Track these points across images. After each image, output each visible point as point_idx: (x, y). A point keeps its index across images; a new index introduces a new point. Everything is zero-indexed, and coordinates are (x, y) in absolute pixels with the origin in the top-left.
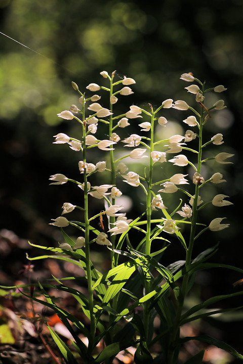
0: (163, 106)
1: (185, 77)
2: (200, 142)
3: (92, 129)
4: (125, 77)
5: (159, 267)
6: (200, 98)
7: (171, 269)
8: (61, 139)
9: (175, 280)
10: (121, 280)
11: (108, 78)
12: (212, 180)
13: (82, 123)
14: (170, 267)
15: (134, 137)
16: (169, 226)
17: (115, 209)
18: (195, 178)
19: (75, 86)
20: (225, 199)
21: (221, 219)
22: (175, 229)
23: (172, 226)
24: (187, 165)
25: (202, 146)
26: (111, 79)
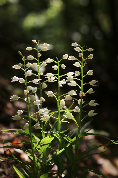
0: (63, 58)
1: (73, 45)
2: (82, 75)
3: (29, 73)
4: (44, 43)
5: (65, 136)
6: (81, 55)
7: (70, 134)
8: (15, 79)
9: (73, 141)
10: (47, 143)
11: (36, 43)
12: (88, 92)
13: (24, 71)
14: (70, 133)
15: (50, 75)
16: (69, 116)
17: (43, 111)
18: (80, 94)
19: (20, 53)
20: (95, 102)
21: (94, 111)
22: (72, 117)
23: (70, 116)
24: (76, 85)
25: (83, 77)
26: (37, 44)
